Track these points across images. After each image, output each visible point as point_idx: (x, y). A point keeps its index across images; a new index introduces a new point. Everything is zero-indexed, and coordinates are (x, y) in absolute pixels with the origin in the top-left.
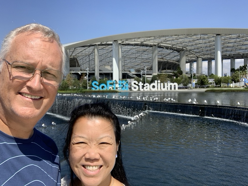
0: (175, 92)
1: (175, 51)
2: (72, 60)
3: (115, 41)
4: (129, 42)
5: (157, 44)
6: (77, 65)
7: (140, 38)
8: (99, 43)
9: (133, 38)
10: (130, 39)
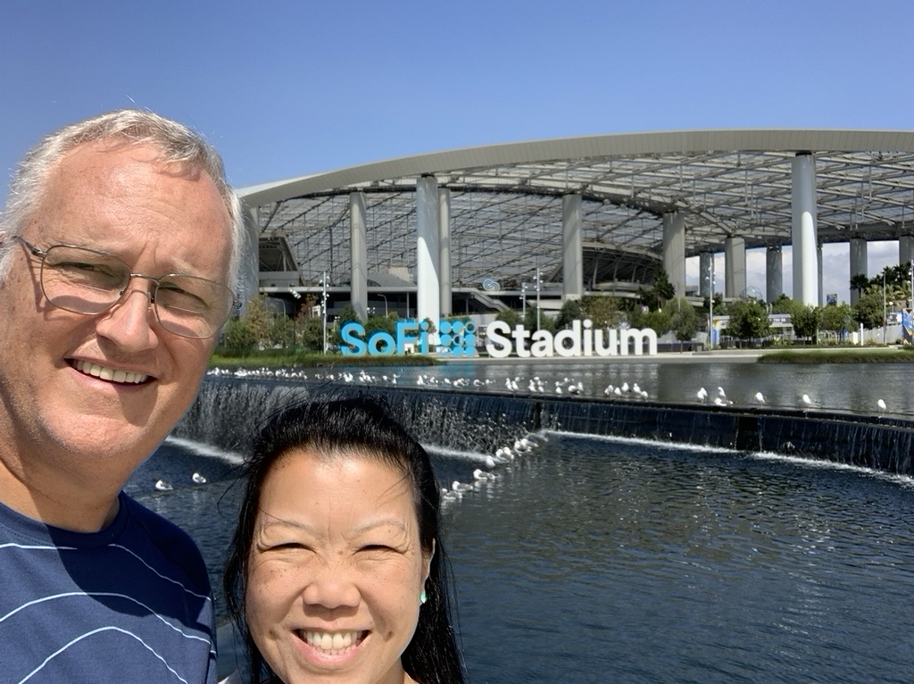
0: (646, 364)
1: (646, 214)
2: (268, 247)
3: (425, 175)
4: (478, 179)
5: (578, 186)
6: (287, 264)
7: (518, 164)
8: (367, 184)
9: (492, 164)
10: (482, 168)
